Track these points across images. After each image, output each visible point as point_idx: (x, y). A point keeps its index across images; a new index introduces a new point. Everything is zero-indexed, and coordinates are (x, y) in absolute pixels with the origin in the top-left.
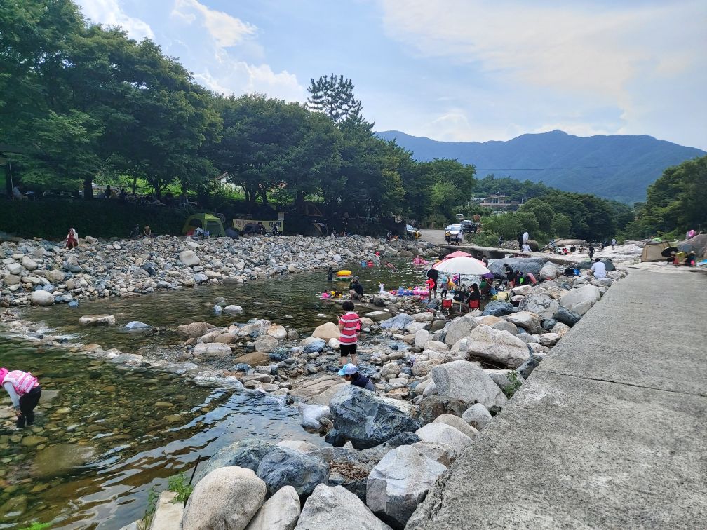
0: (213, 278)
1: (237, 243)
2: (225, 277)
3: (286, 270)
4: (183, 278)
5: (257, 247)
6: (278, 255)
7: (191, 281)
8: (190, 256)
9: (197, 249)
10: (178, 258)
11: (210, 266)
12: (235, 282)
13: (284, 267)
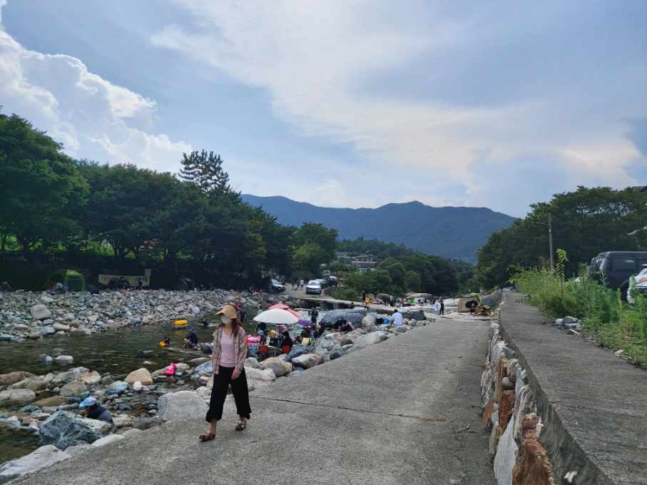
0: (60, 330)
1: (96, 297)
2: (73, 329)
3: (139, 322)
4: (29, 331)
5: (115, 300)
6: (135, 307)
7: (37, 333)
8: (41, 310)
9: (51, 303)
10: (29, 312)
11: (61, 319)
12: (83, 334)
13: (138, 319)
